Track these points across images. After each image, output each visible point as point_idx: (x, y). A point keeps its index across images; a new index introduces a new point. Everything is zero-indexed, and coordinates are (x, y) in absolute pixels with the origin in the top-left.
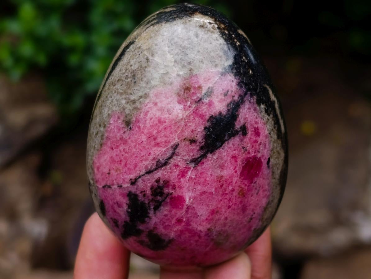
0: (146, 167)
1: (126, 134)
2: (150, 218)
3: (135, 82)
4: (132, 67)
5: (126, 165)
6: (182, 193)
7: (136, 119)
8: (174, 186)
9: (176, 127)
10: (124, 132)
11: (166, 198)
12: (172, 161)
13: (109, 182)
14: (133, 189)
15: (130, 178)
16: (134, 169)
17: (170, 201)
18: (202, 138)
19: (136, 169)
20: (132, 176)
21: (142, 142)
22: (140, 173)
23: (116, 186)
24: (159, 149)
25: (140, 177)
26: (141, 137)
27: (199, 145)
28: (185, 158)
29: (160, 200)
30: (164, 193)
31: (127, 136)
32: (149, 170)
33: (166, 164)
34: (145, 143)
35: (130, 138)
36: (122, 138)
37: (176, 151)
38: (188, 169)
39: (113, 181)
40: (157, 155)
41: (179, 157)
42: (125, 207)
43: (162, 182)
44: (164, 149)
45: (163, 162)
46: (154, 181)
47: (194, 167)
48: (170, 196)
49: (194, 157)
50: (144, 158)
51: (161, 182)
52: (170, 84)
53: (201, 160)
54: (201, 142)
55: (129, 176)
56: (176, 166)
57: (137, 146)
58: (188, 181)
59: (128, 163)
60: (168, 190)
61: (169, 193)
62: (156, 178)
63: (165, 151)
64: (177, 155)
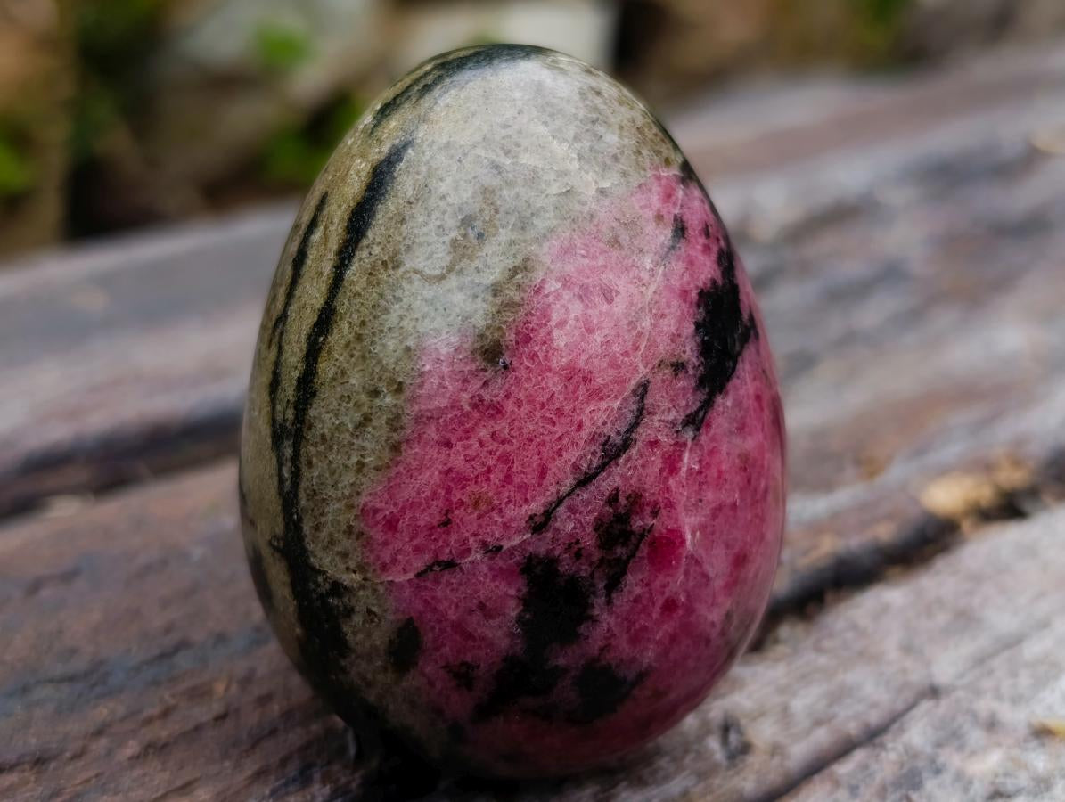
0: (576, 467)
1: (491, 387)
2: (594, 621)
3: (480, 236)
4: (450, 200)
5: (508, 479)
6: (677, 520)
7: (518, 333)
8: (656, 503)
9: (634, 333)
10: (486, 383)
11: (637, 547)
12: (643, 434)
13: (447, 550)
14: (541, 547)
15: (529, 513)
16: (540, 485)
17: (648, 554)
18: (696, 354)
19: (545, 482)
20: (536, 507)
21: (552, 396)
22: (558, 492)
23: (477, 555)
24: (604, 405)
25: (560, 502)
26: (546, 383)
27: (695, 376)
28: (670, 417)
29: (624, 557)
30: (632, 533)
31: (496, 391)
32: (586, 473)
33: (626, 444)
34: (561, 397)
35: (508, 396)
36: (482, 400)
37: (646, 402)
38: (680, 446)
39: (467, 539)
40: (600, 423)
41: (656, 418)
42: (513, 610)
43: (626, 502)
44: (616, 404)
45: (618, 440)
46: (602, 503)
47: (693, 440)
48: (648, 538)
49: (688, 412)
50: (565, 441)
51: (622, 501)
52: (588, 217)
53: (705, 413)
54: (697, 364)
55: (525, 507)
56: (654, 444)
57: (538, 414)
58: (684, 481)
59: (514, 470)
60: (642, 519)
61: (644, 529)
62: (607, 494)
63: (619, 409)
64: (650, 413)
